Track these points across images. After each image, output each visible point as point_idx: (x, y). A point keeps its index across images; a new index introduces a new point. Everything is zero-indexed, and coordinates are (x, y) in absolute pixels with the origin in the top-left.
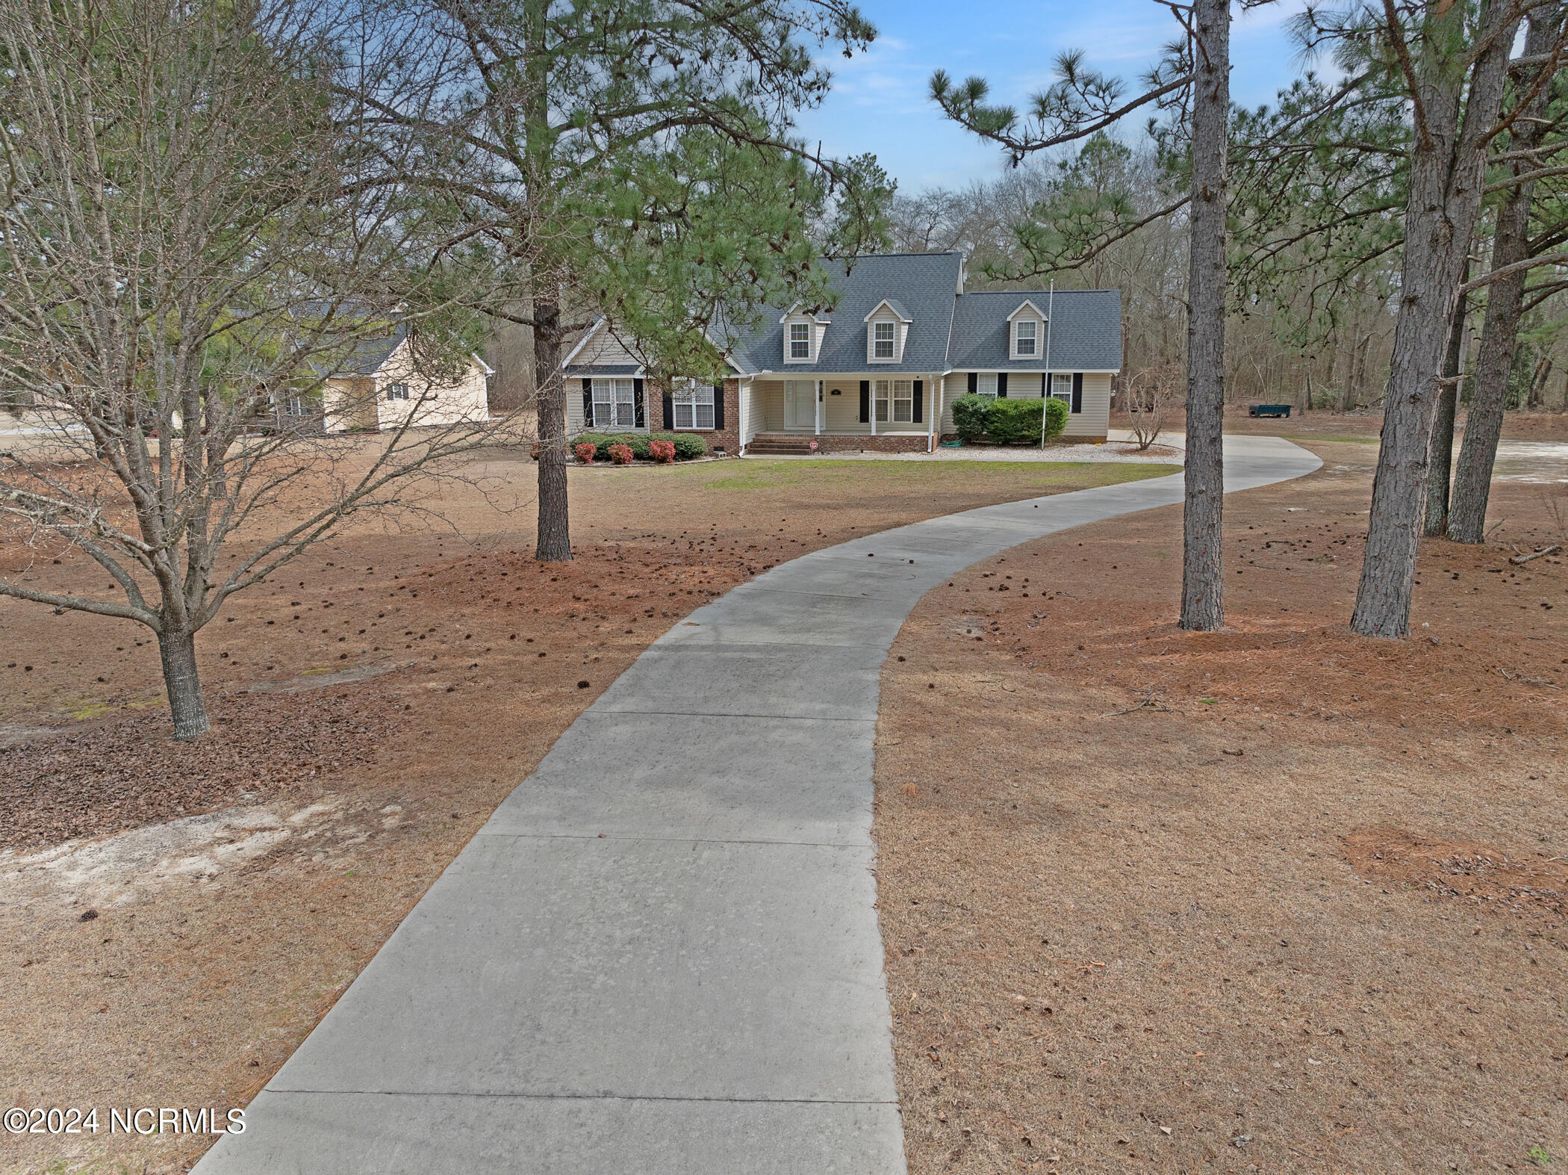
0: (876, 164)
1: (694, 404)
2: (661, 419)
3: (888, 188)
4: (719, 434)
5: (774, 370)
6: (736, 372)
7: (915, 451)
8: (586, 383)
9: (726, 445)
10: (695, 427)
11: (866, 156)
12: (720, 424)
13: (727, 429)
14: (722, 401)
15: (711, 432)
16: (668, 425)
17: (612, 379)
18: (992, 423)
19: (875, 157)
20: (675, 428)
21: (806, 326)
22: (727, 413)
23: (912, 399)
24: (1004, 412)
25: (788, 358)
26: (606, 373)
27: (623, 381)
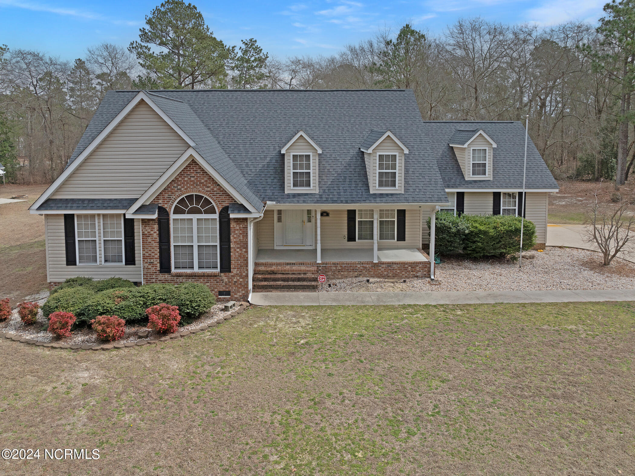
0: (256, 45)
1: (195, 245)
2: (157, 262)
3: (263, 57)
4: (224, 277)
5: (278, 202)
6: (246, 210)
7: (417, 277)
8: (69, 219)
9: (233, 289)
10: (196, 270)
11: (251, 40)
12: (226, 267)
13: (234, 271)
14: (229, 241)
15: (215, 276)
16: (165, 267)
17: (99, 215)
18: (474, 242)
19: (256, 41)
20: (173, 270)
21: (308, 156)
22: (233, 255)
23: (396, 220)
24: (485, 233)
25: (289, 188)
26: (92, 208)
27: (112, 216)
